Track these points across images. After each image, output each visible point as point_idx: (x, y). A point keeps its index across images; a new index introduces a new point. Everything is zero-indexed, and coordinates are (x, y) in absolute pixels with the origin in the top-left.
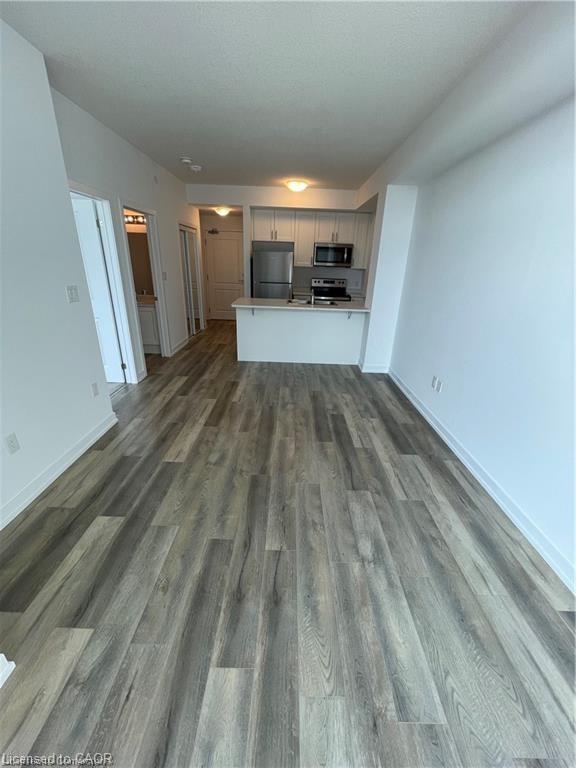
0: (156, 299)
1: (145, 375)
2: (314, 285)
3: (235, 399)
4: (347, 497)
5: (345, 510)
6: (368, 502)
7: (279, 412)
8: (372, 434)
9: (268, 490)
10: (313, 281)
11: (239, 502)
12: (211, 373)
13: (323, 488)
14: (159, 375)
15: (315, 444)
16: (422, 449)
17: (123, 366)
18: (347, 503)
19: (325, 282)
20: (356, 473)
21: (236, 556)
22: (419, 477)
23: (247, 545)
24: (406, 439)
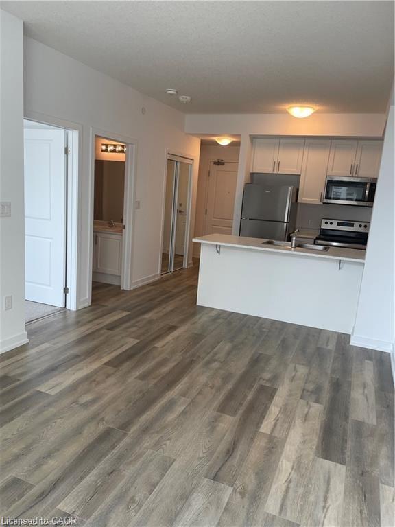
0: (124, 227)
1: (89, 303)
2: (324, 226)
3: (159, 344)
4: (197, 485)
5: (181, 499)
6: (219, 499)
7: (197, 369)
8: (298, 422)
9: (113, 447)
10: (324, 221)
11: (72, 450)
12: (157, 312)
13: (176, 465)
14: (104, 306)
15: (210, 413)
16: (358, 460)
17: (66, 290)
18: (191, 492)
19: (339, 224)
20: (235, 461)
21: (24, 502)
22: (321, 494)
23: (42, 496)
24: (345, 441)
